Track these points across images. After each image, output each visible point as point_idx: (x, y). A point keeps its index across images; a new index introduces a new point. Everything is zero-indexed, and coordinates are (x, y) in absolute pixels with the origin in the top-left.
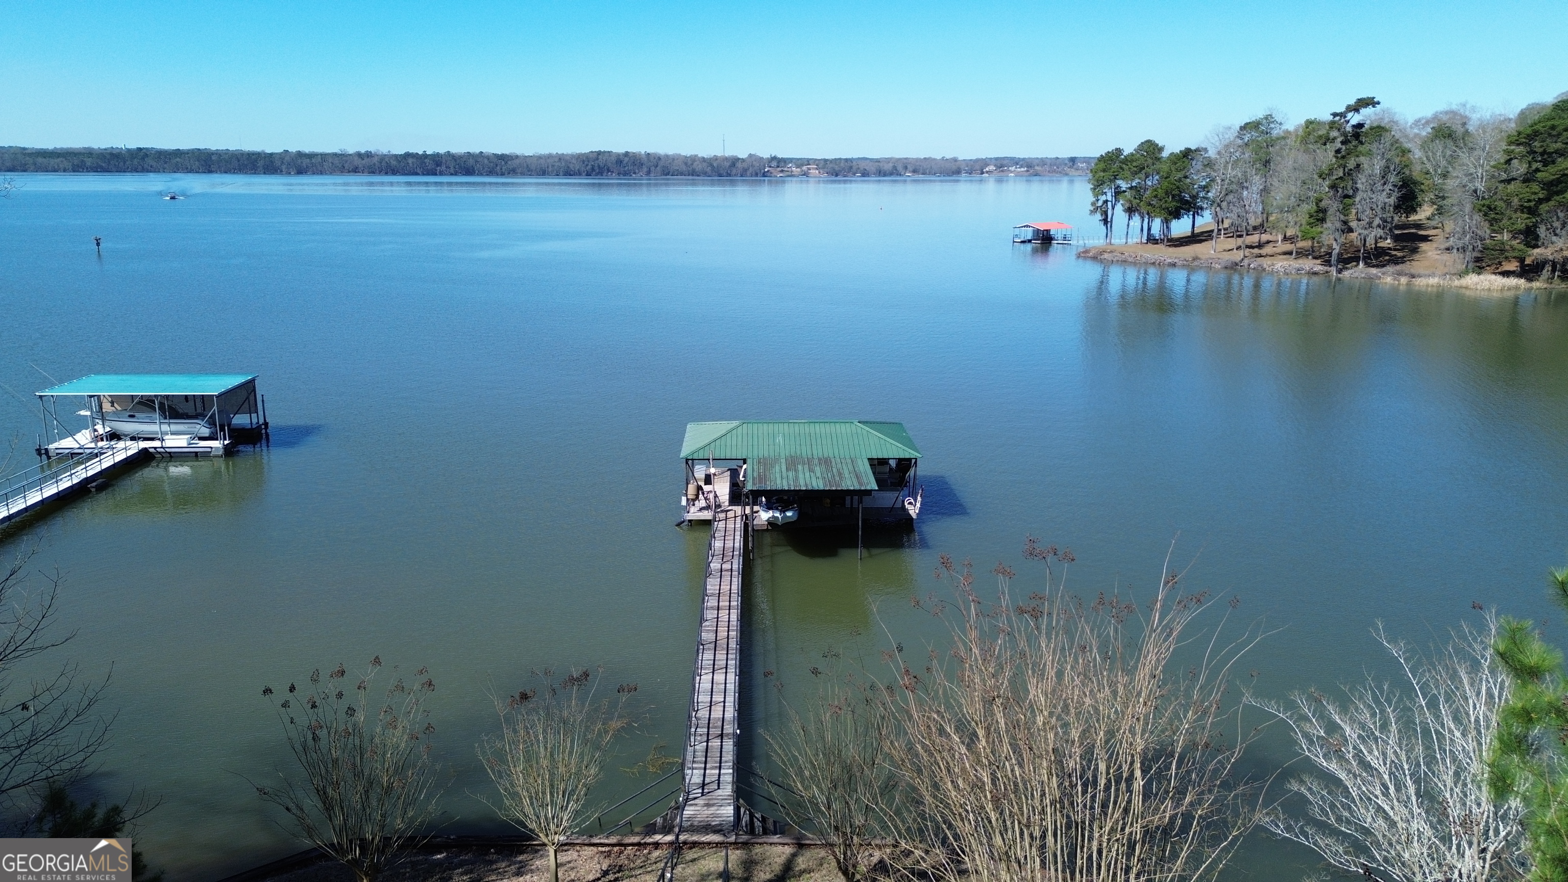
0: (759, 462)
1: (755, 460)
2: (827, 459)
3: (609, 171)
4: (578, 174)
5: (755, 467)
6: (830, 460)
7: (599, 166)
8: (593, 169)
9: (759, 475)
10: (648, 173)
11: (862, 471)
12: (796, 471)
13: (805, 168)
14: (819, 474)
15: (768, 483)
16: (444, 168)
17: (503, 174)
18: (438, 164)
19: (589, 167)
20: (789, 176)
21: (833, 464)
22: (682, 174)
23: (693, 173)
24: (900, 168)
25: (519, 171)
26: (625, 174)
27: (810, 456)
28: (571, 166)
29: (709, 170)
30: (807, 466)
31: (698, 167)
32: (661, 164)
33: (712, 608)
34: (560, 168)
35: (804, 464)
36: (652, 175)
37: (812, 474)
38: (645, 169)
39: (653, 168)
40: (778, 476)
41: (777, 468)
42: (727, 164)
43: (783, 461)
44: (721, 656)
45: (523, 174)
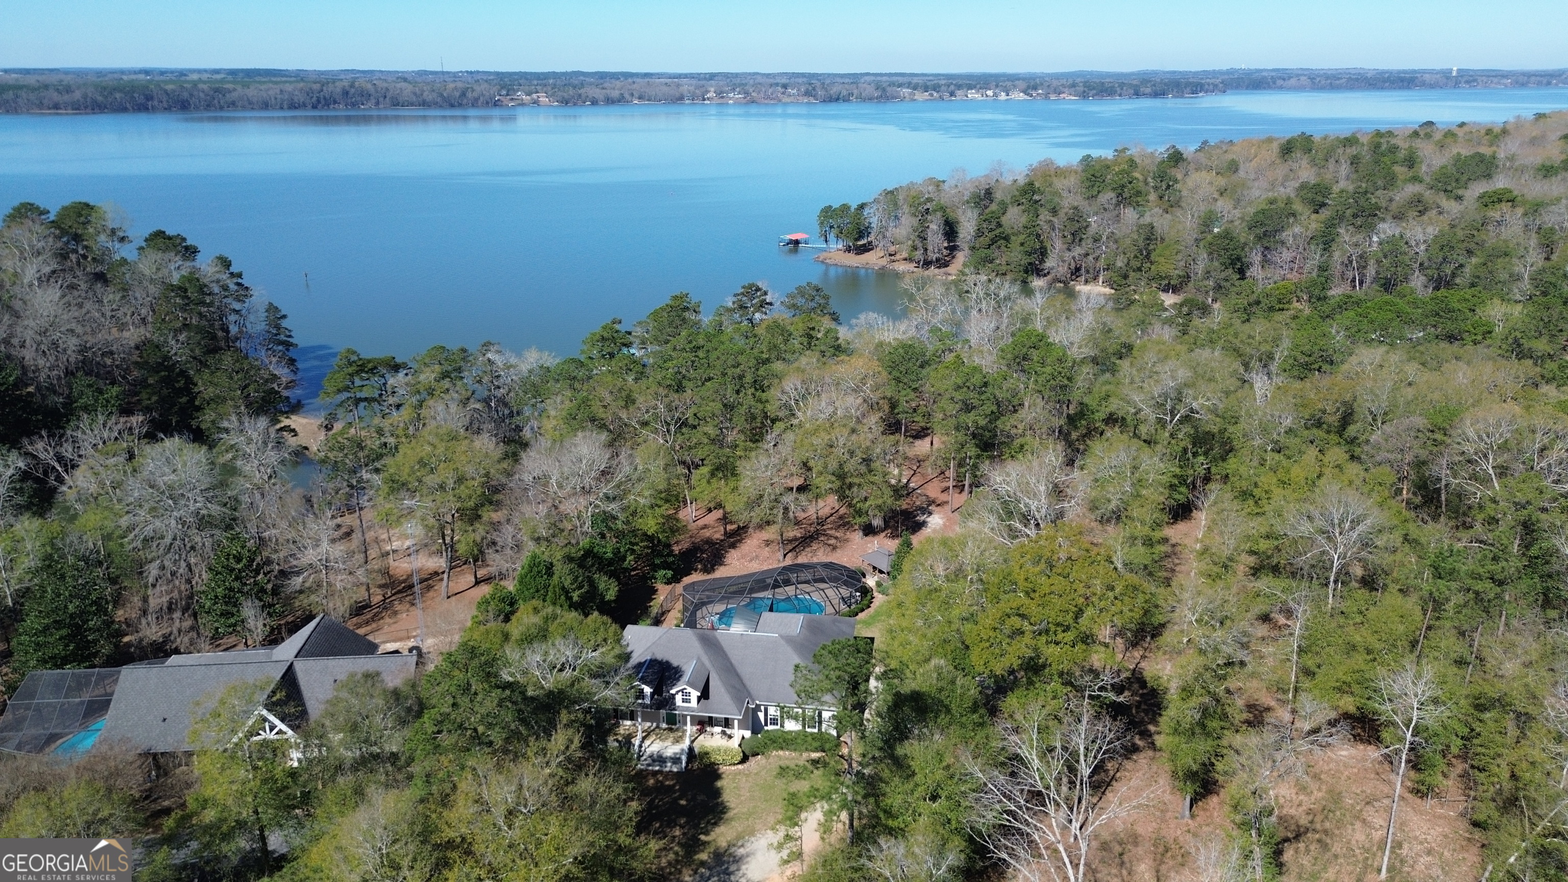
3: (335, 102)
4: (302, 106)
7: (325, 98)
8: (319, 101)
10: (377, 103)
13: (535, 96)
16: (156, 103)
17: (221, 108)
18: (149, 98)
19: (315, 99)
20: (519, 105)
22: (412, 105)
23: (424, 104)
24: (627, 96)
25: (240, 104)
26: (354, 105)
28: (296, 99)
29: (439, 100)
31: (429, 96)
32: (389, 95)
34: (283, 101)
36: (381, 106)
38: (373, 101)
39: (381, 99)
42: (457, 94)
45: (244, 108)
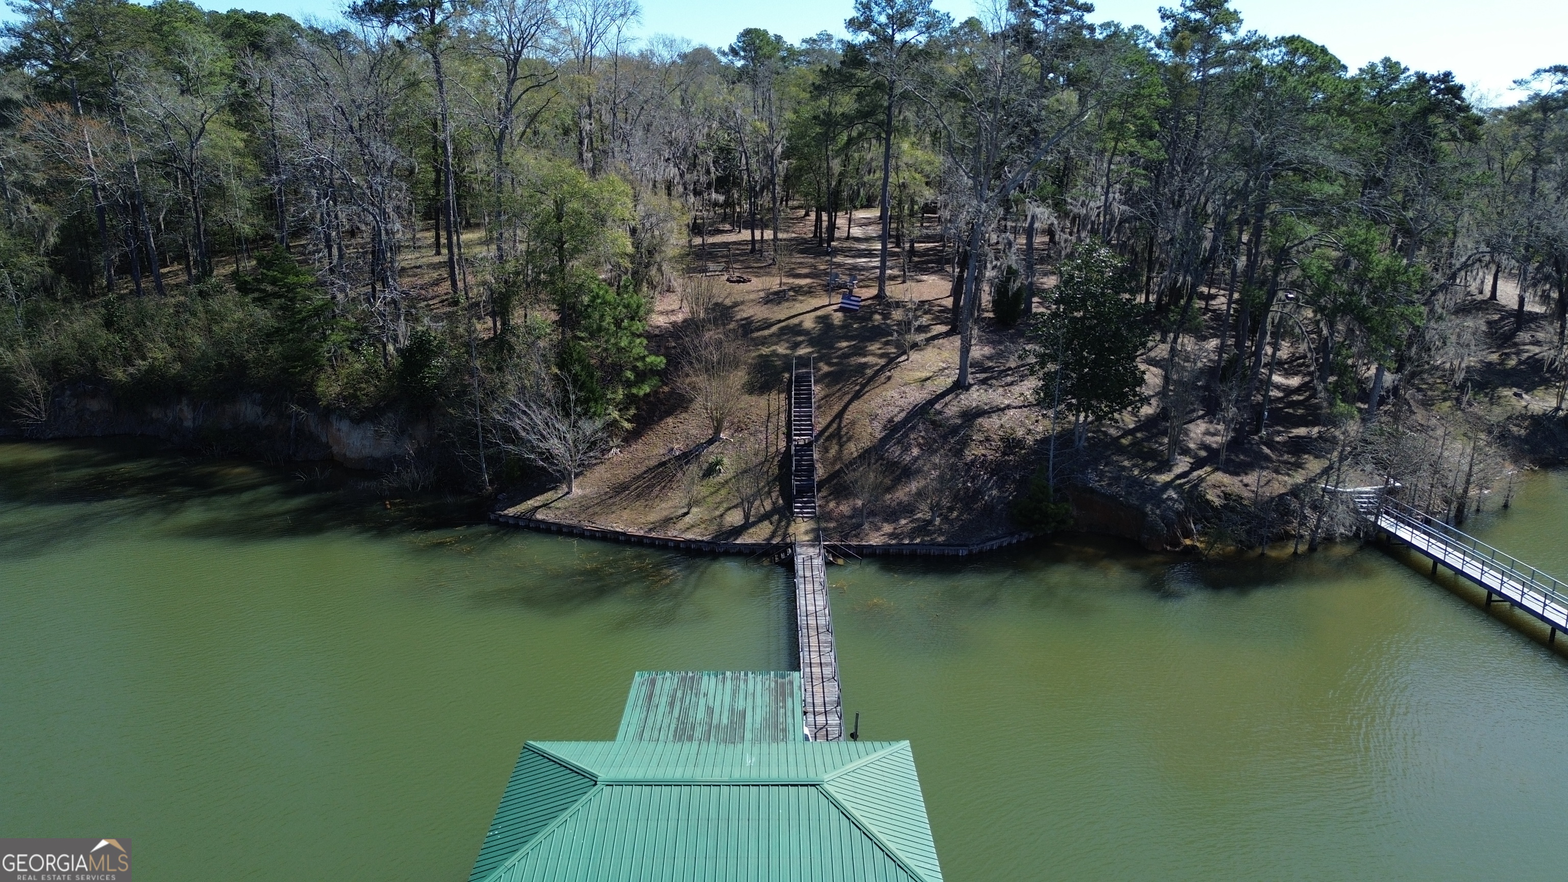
0: (784, 730)
1: (791, 737)
2: (680, 739)
5: (790, 720)
6: (675, 736)
9: (784, 701)
11: (638, 709)
12: (732, 710)
14: (702, 701)
15: (773, 685)
21: (673, 727)
27: (704, 744)
30: (715, 722)
33: (827, 665)
35: (718, 726)
37: (711, 704)
40: (758, 701)
41: (758, 718)
43: (748, 735)
44: (812, 622)
